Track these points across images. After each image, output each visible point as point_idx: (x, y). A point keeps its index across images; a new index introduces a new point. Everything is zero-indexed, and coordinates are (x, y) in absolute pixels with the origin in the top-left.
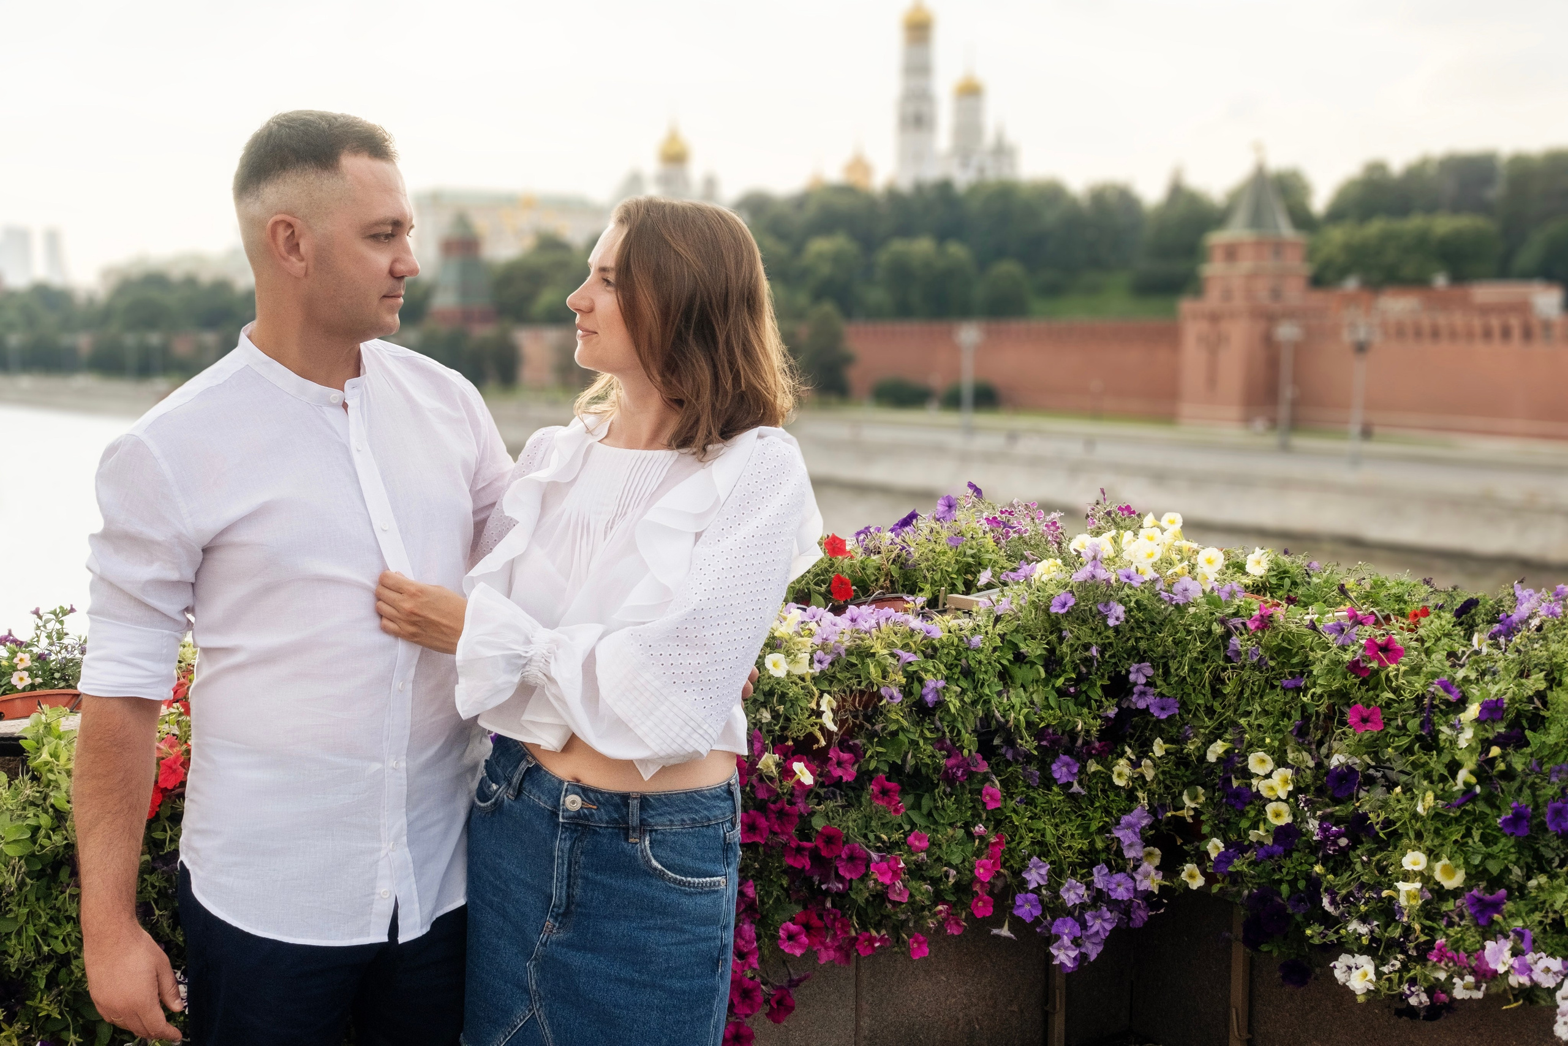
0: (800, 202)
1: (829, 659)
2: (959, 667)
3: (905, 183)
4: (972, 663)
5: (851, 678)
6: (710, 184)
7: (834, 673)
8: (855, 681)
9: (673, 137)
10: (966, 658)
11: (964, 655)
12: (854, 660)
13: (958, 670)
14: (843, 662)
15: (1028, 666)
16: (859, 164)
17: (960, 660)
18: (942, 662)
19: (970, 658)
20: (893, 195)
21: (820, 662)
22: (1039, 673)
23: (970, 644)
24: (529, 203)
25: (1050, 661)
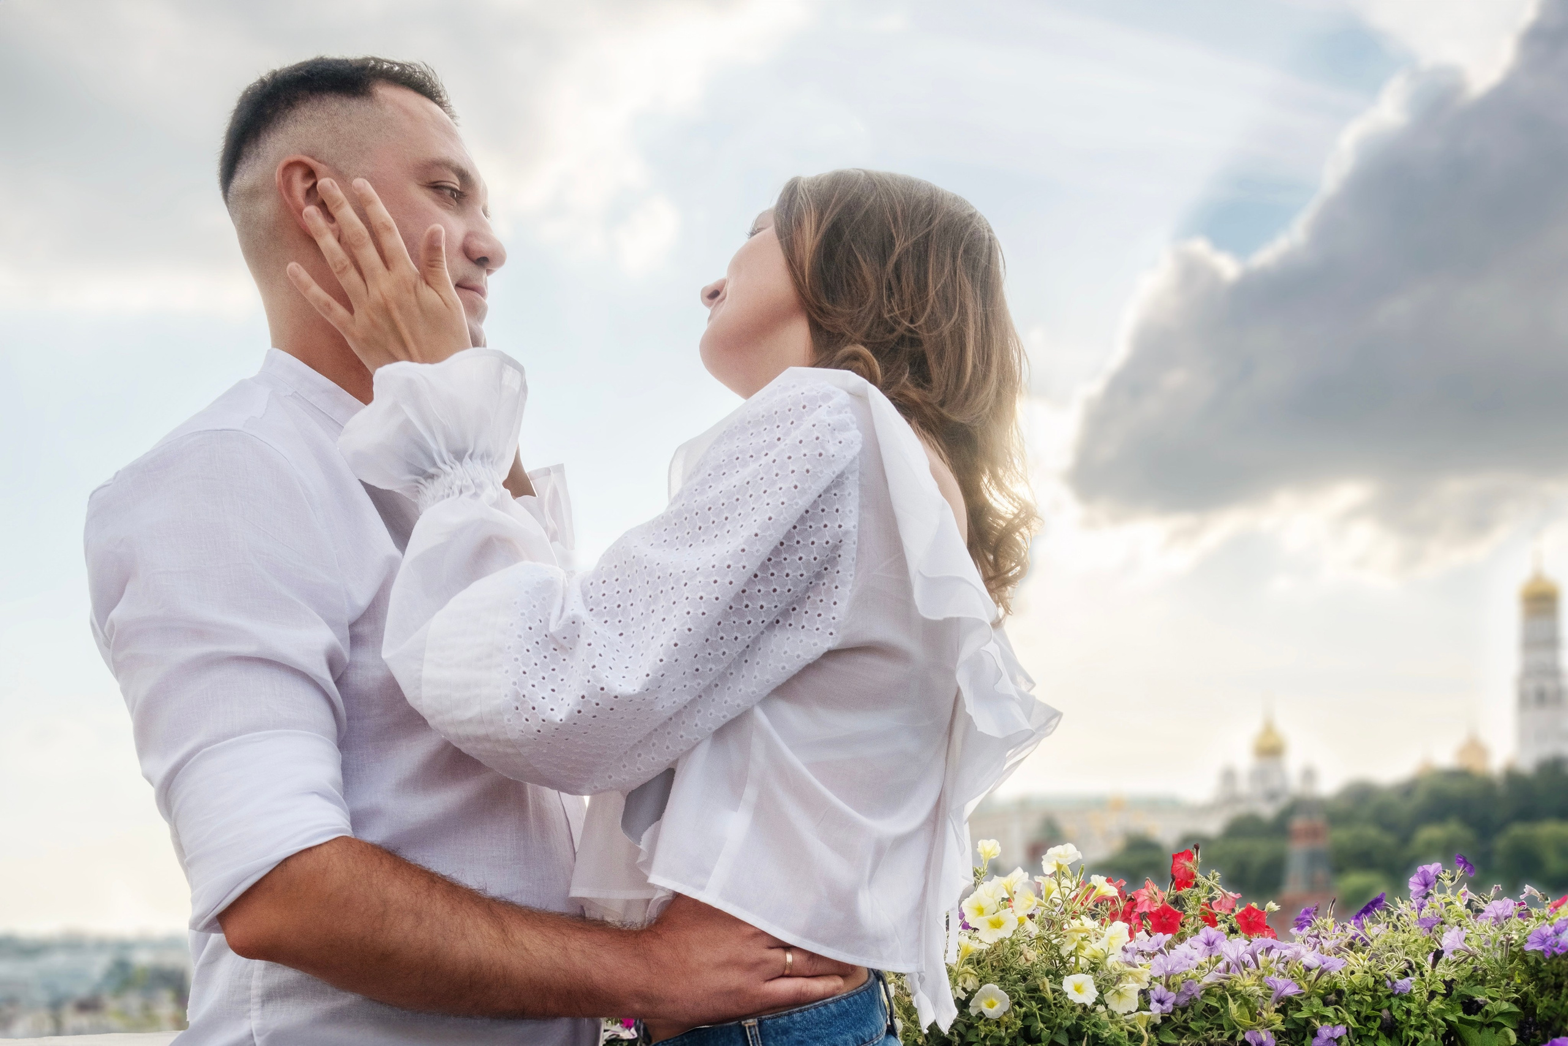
0: (1407, 789)
1: (1171, 997)
2: (1379, 1021)
3: (1527, 762)
4: (1398, 1015)
5: (1211, 1029)
6: (1309, 775)
7: (1185, 1021)
8: (1216, 1033)
9: (1269, 729)
10: (1389, 1008)
11: (1386, 1003)
12: (1213, 1002)
13: (1376, 1025)
14: (1200, 1007)
15: (1493, 1030)
16: (1475, 746)
17: (1380, 1011)
18: (1351, 1013)
19: (1395, 1007)
20: (1513, 778)
21: (1161, 1001)
22: (1507, 1038)
23: (1395, 988)
24: (1117, 805)
25: (1527, 1023)
